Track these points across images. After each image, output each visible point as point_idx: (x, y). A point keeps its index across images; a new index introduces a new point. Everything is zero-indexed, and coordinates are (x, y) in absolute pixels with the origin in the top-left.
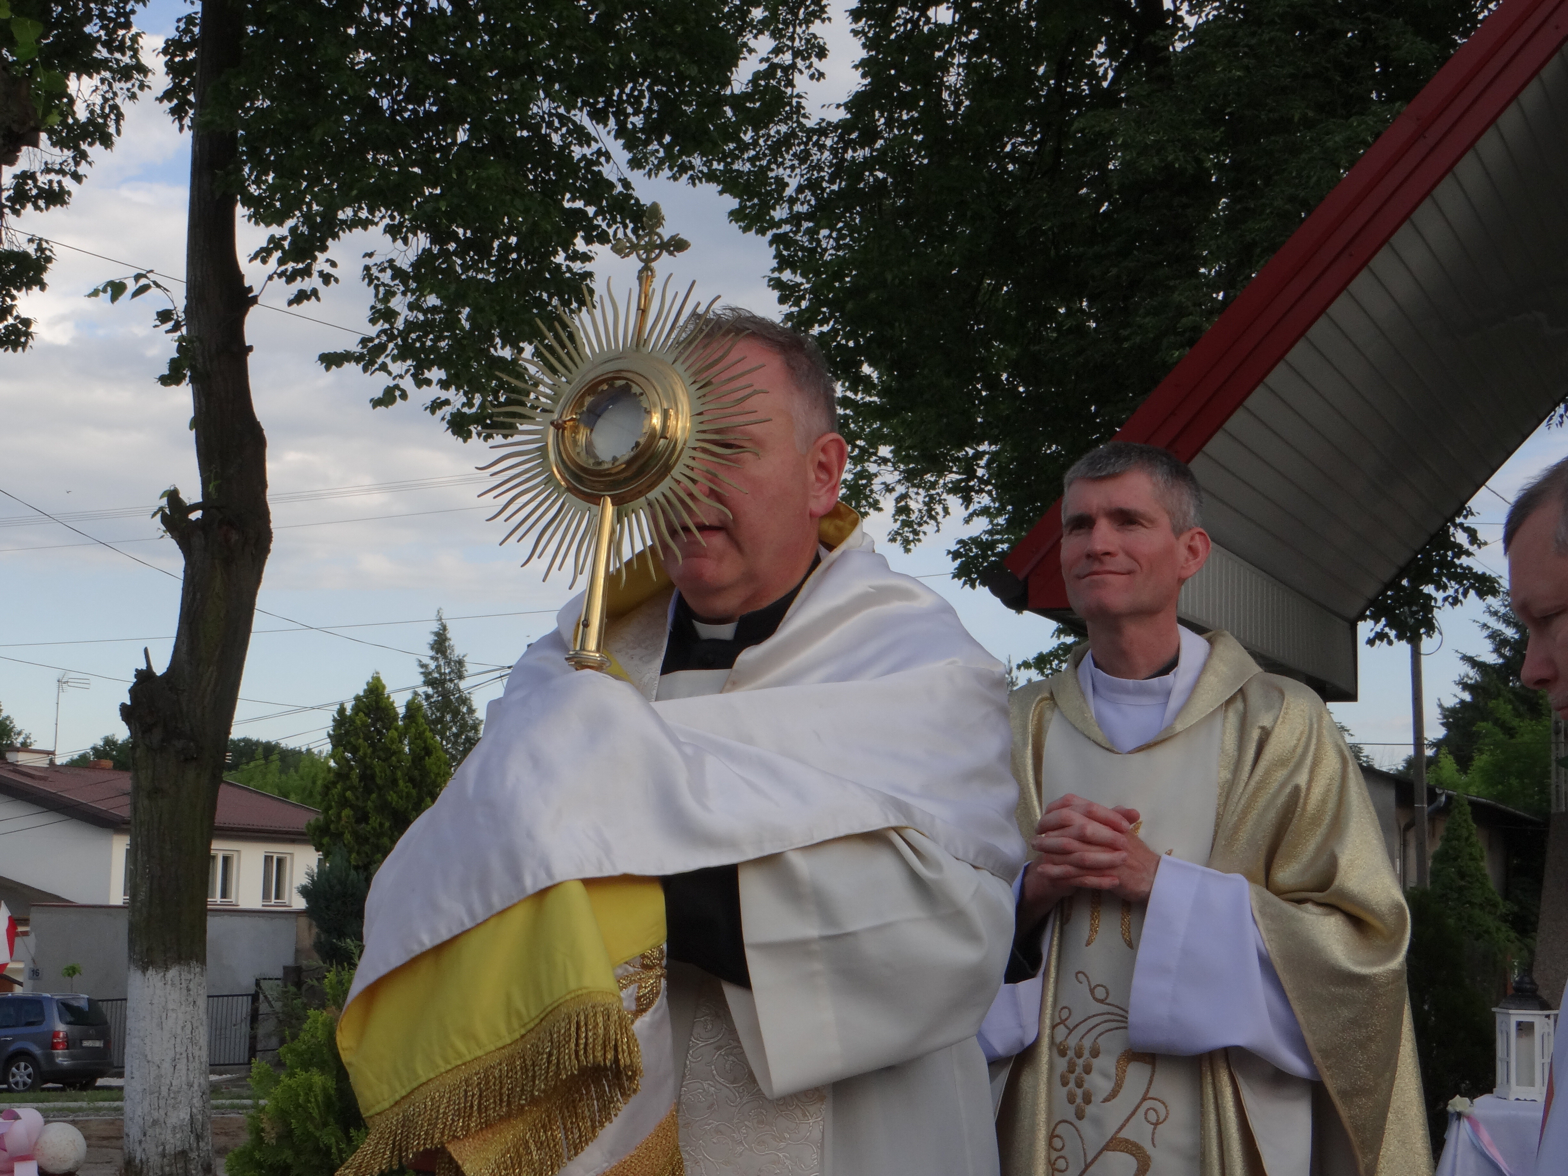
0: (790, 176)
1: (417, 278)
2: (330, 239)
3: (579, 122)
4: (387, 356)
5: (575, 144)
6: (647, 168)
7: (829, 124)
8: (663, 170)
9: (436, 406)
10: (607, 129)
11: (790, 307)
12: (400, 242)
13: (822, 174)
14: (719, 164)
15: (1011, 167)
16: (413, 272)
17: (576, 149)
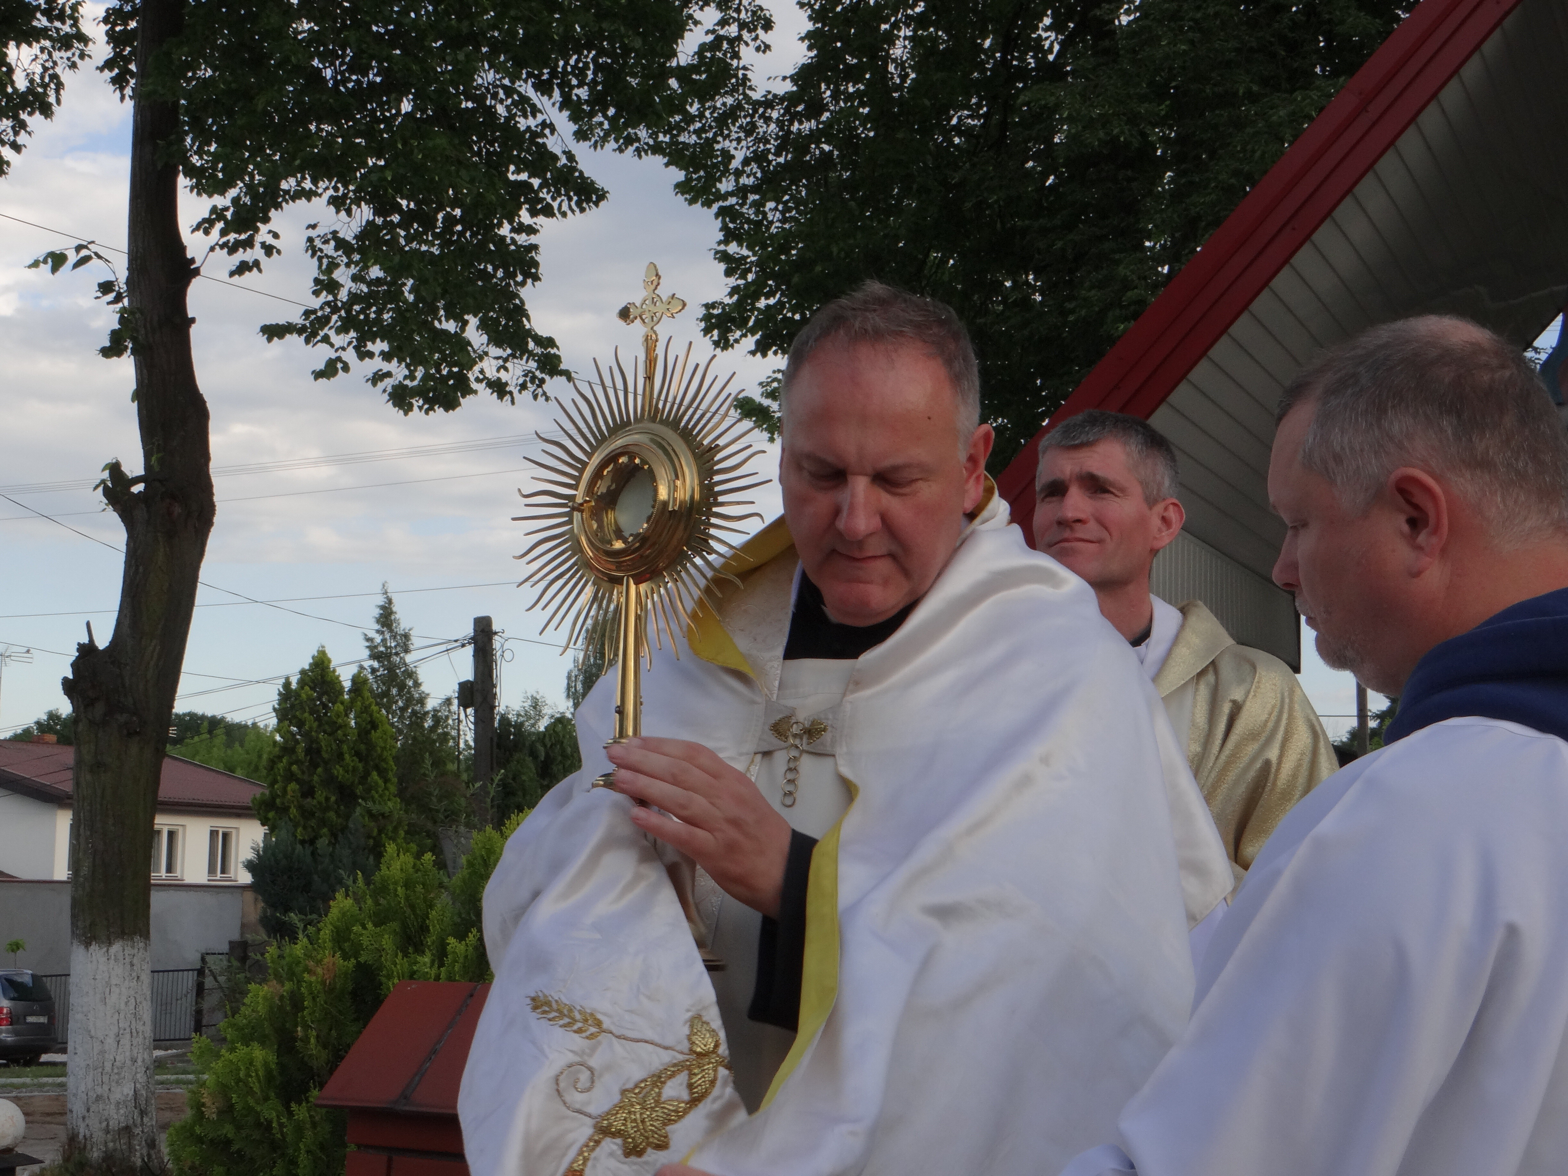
0: (736, 149)
1: (361, 250)
2: (273, 210)
3: (524, 93)
4: (331, 328)
5: (519, 116)
6: (593, 140)
7: (775, 96)
8: (608, 142)
9: (377, 378)
10: (552, 100)
11: (737, 279)
12: (343, 213)
13: (768, 146)
14: (665, 136)
15: (957, 140)
16: (357, 243)
17: (521, 120)
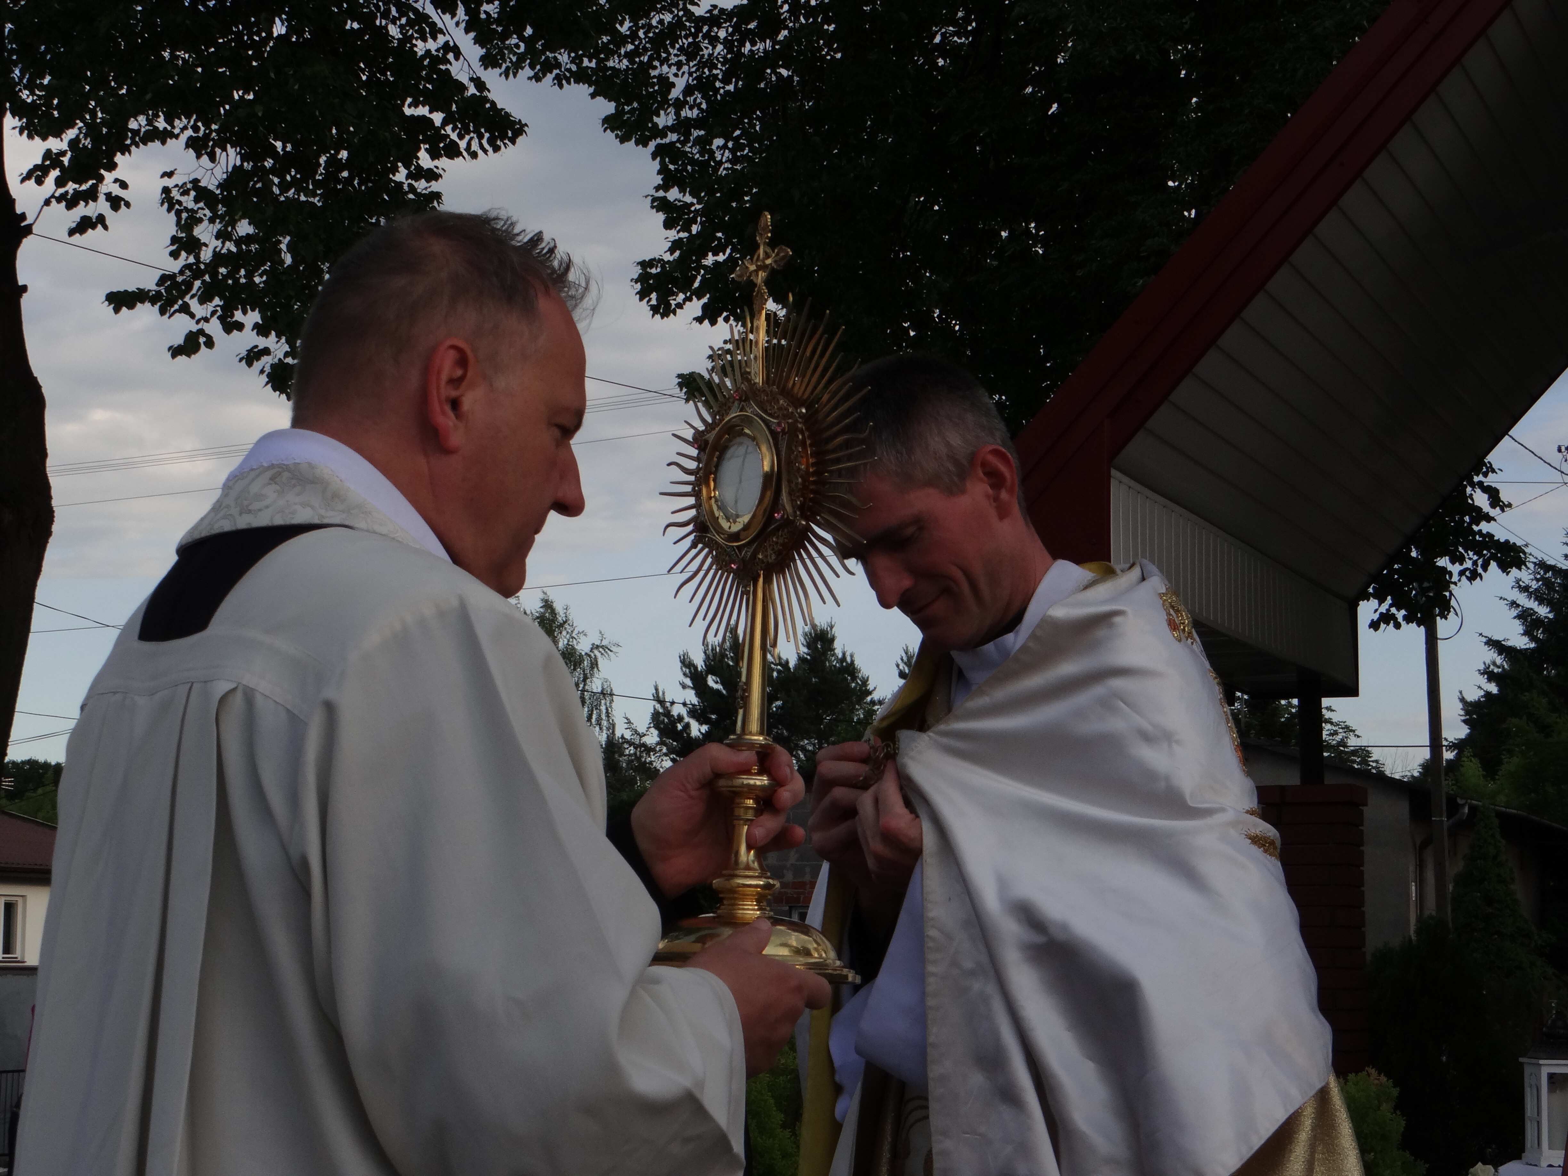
0: (676, 75)
1: (225, 201)
2: (119, 154)
3: (421, 10)
4: (192, 297)
5: (417, 39)
6: (504, 66)
7: (722, 11)
8: (522, 68)
9: (252, 356)
10: (456, 19)
11: (678, 232)
12: (205, 158)
13: (715, 72)
14: (590, 61)
15: (941, 62)
16: (222, 193)
17: (420, 43)
